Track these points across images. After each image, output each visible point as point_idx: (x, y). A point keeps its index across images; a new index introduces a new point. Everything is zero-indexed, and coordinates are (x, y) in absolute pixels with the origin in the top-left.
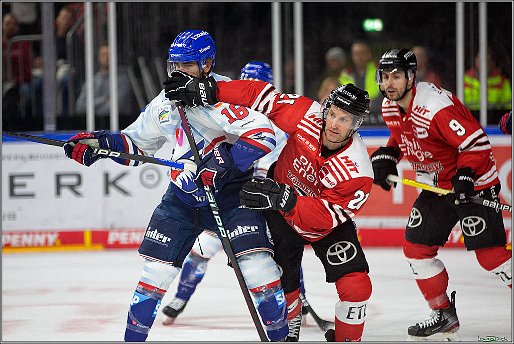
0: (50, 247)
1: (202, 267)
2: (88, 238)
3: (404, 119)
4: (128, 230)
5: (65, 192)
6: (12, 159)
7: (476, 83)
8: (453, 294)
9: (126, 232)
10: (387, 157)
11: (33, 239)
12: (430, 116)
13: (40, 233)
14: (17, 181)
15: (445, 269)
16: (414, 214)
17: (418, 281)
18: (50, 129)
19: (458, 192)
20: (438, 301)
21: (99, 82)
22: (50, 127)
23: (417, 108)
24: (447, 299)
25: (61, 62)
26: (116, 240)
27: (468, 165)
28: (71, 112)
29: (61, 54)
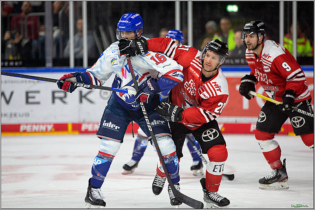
0: (49, 132)
1: (145, 142)
2: (70, 127)
3: (257, 61)
4: (93, 123)
5: (57, 101)
6: (27, 83)
7: (290, 42)
8: (284, 160)
9: (92, 124)
10: (249, 81)
11: (39, 128)
12: (271, 60)
13: (43, 124)
14: (30, 95)
15: (279, 146)
16: (261, 115)
17: (264, 153)
18: (49, 66)
19: (284, 104)
20: (276, 164)
21: (77, 39)
22: (49, 65)
23: (264, 55)
24: (281, 163)
25: (55, 28)
26: (86, 128)
27: (291, 89)
28: (61, 56)
29: (56, 24)
